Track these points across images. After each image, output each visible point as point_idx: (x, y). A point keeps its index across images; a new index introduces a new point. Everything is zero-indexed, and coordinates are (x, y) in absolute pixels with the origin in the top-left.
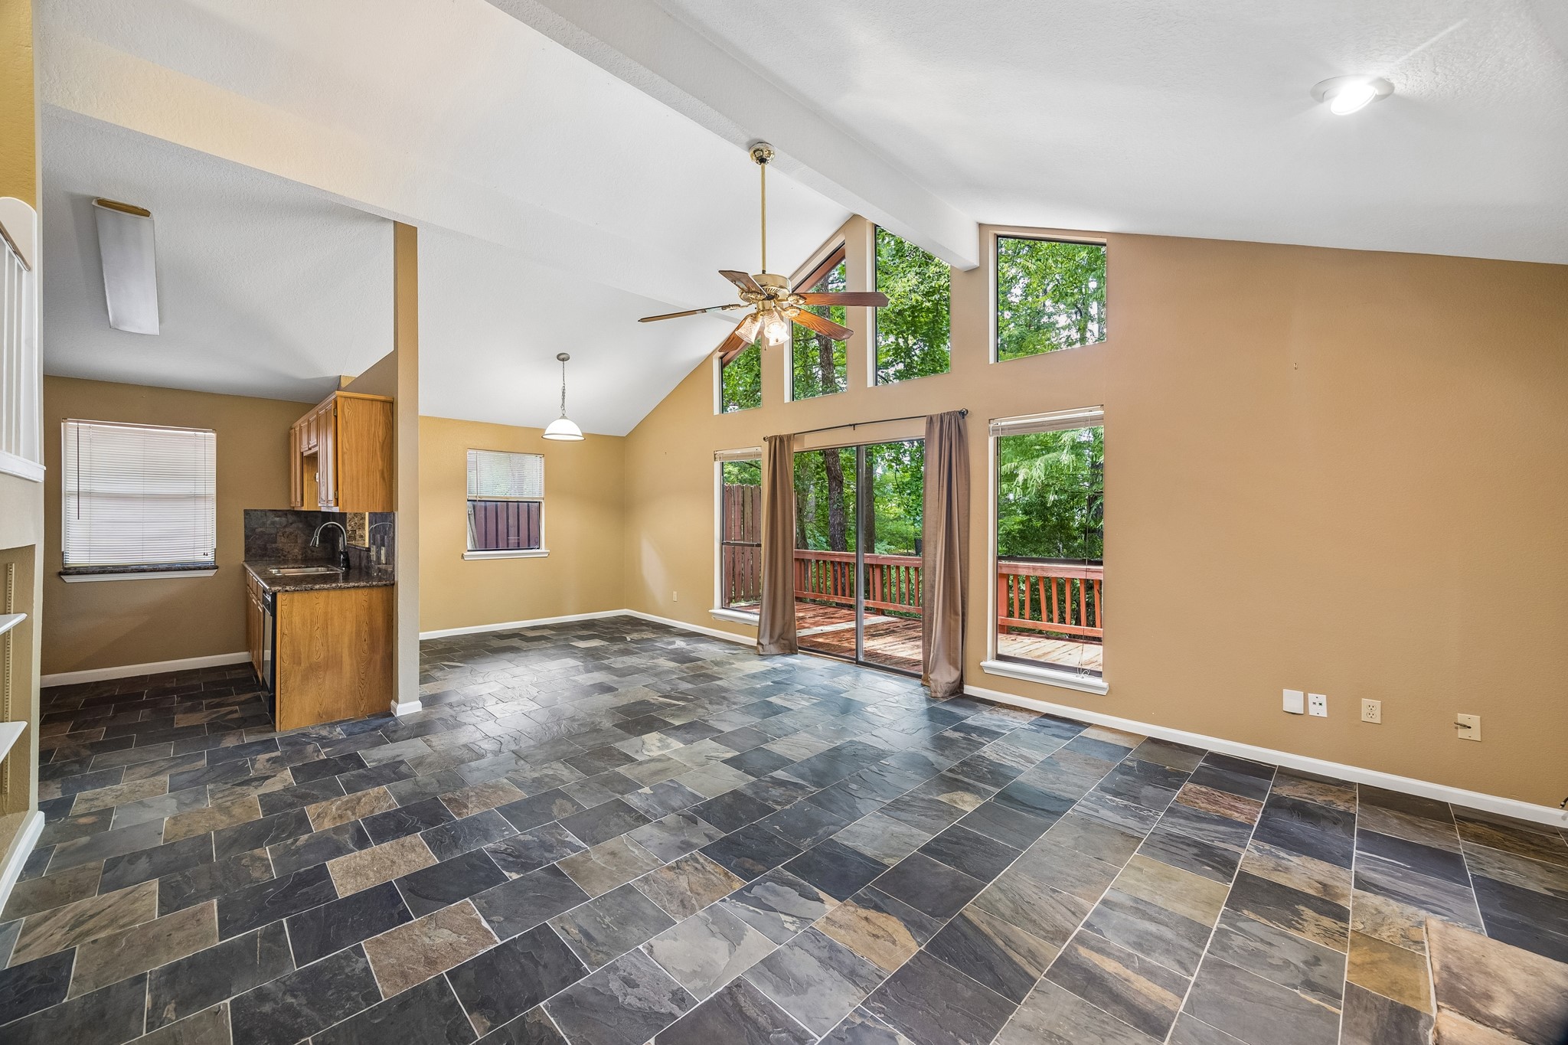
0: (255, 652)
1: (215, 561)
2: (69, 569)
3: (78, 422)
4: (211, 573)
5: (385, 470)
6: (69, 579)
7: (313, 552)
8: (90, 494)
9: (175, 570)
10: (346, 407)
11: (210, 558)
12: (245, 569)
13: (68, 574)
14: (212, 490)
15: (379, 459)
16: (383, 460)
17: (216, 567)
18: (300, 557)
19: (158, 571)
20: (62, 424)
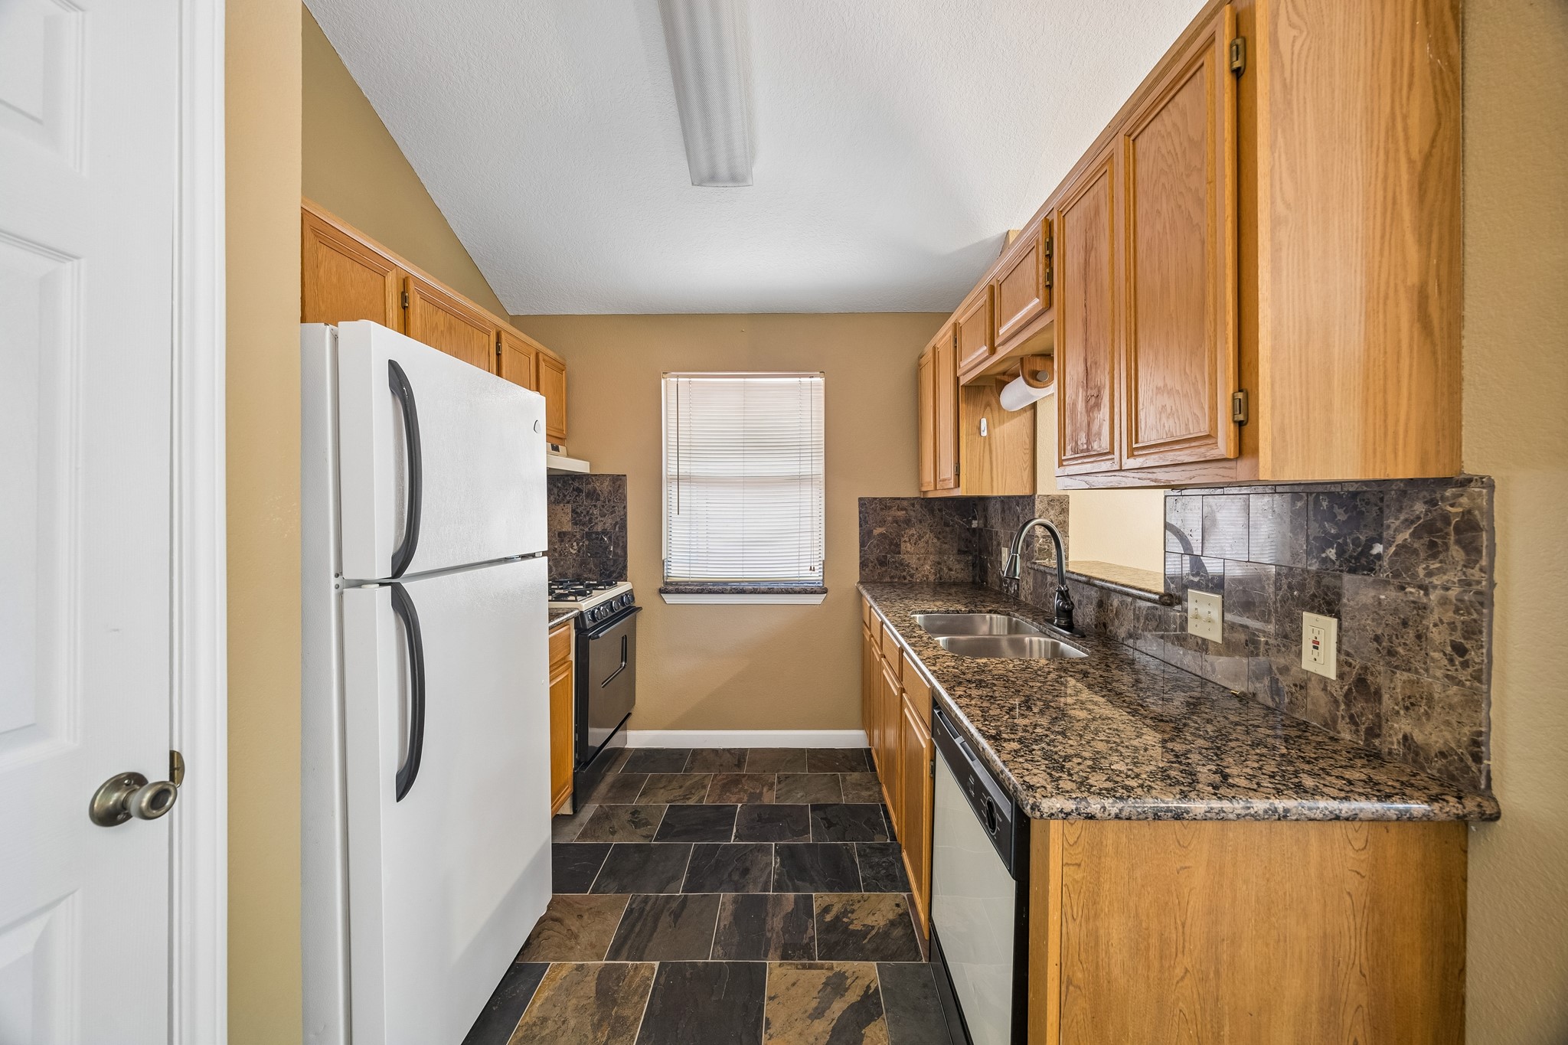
0: (876, 733)
1: (823, 580)
2: (671, 584)
3: (678, 377)
4: (818, 599)
5: (1433, 289)
6: (670, 599)
7: (951, 570)
8: (690, 479)
9: (777, 593)
10: (1282, 21)
11: (817, 576)
12: (861, 595)
13: (667, 593)
14: (819, 469)
15: (1410, 240)
16: (1424, 241)
17: (824, 591)
18: (932, 578)
19: (759, 593)
20: (663, 381)
